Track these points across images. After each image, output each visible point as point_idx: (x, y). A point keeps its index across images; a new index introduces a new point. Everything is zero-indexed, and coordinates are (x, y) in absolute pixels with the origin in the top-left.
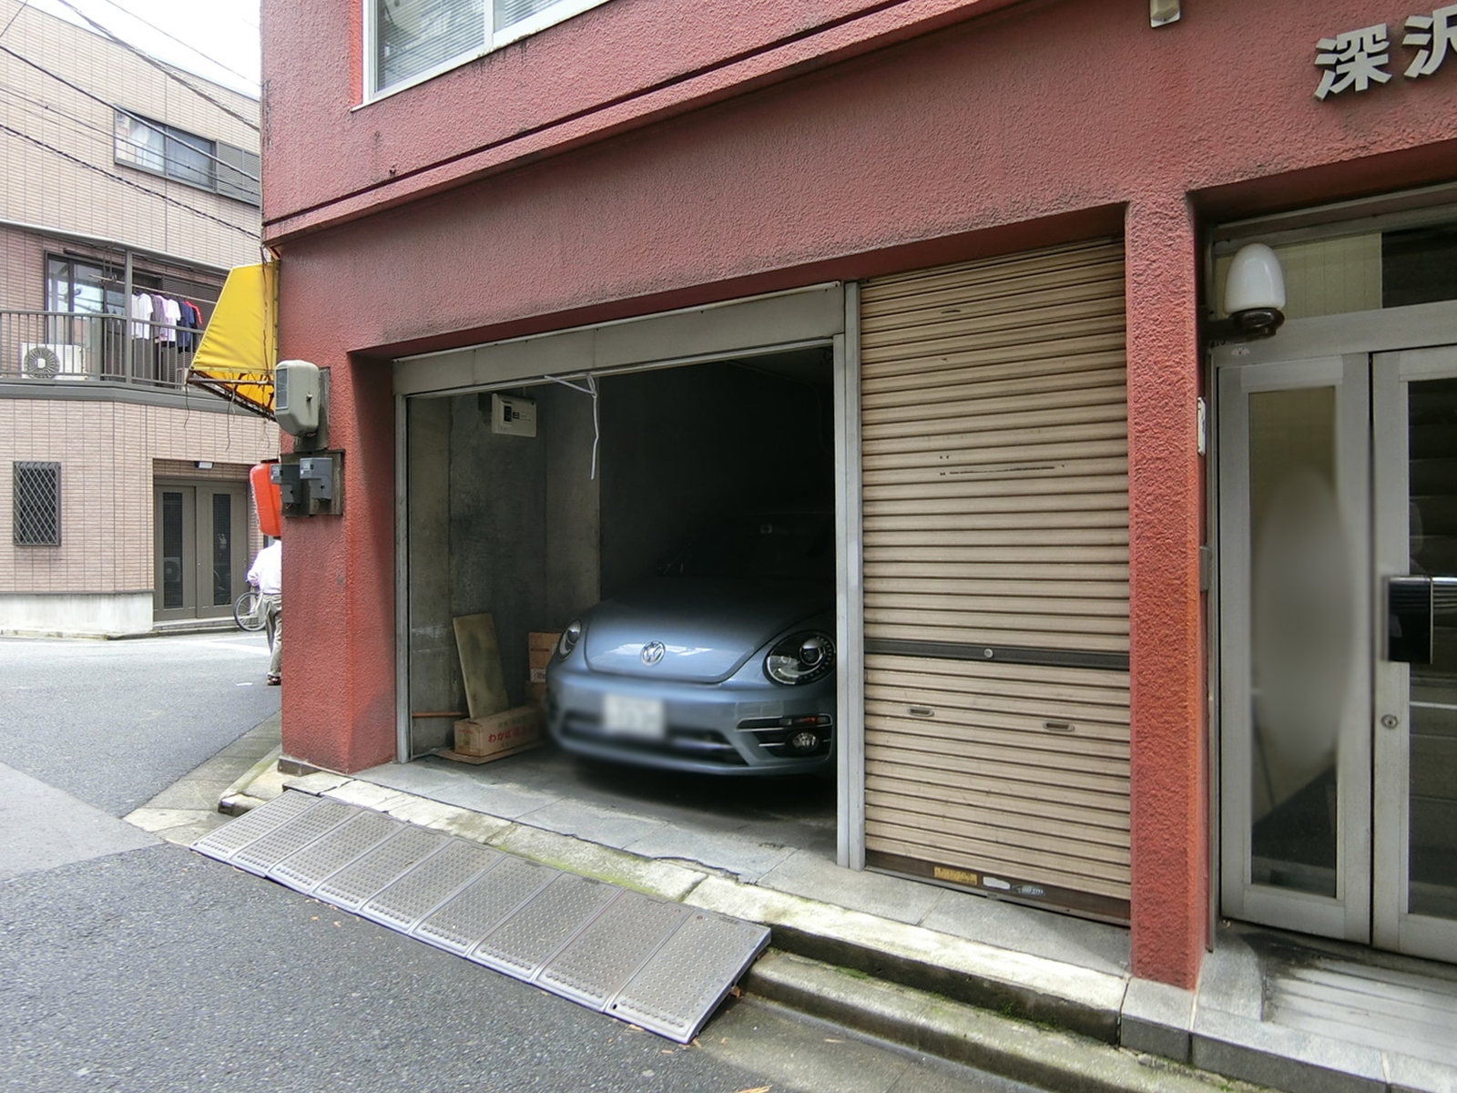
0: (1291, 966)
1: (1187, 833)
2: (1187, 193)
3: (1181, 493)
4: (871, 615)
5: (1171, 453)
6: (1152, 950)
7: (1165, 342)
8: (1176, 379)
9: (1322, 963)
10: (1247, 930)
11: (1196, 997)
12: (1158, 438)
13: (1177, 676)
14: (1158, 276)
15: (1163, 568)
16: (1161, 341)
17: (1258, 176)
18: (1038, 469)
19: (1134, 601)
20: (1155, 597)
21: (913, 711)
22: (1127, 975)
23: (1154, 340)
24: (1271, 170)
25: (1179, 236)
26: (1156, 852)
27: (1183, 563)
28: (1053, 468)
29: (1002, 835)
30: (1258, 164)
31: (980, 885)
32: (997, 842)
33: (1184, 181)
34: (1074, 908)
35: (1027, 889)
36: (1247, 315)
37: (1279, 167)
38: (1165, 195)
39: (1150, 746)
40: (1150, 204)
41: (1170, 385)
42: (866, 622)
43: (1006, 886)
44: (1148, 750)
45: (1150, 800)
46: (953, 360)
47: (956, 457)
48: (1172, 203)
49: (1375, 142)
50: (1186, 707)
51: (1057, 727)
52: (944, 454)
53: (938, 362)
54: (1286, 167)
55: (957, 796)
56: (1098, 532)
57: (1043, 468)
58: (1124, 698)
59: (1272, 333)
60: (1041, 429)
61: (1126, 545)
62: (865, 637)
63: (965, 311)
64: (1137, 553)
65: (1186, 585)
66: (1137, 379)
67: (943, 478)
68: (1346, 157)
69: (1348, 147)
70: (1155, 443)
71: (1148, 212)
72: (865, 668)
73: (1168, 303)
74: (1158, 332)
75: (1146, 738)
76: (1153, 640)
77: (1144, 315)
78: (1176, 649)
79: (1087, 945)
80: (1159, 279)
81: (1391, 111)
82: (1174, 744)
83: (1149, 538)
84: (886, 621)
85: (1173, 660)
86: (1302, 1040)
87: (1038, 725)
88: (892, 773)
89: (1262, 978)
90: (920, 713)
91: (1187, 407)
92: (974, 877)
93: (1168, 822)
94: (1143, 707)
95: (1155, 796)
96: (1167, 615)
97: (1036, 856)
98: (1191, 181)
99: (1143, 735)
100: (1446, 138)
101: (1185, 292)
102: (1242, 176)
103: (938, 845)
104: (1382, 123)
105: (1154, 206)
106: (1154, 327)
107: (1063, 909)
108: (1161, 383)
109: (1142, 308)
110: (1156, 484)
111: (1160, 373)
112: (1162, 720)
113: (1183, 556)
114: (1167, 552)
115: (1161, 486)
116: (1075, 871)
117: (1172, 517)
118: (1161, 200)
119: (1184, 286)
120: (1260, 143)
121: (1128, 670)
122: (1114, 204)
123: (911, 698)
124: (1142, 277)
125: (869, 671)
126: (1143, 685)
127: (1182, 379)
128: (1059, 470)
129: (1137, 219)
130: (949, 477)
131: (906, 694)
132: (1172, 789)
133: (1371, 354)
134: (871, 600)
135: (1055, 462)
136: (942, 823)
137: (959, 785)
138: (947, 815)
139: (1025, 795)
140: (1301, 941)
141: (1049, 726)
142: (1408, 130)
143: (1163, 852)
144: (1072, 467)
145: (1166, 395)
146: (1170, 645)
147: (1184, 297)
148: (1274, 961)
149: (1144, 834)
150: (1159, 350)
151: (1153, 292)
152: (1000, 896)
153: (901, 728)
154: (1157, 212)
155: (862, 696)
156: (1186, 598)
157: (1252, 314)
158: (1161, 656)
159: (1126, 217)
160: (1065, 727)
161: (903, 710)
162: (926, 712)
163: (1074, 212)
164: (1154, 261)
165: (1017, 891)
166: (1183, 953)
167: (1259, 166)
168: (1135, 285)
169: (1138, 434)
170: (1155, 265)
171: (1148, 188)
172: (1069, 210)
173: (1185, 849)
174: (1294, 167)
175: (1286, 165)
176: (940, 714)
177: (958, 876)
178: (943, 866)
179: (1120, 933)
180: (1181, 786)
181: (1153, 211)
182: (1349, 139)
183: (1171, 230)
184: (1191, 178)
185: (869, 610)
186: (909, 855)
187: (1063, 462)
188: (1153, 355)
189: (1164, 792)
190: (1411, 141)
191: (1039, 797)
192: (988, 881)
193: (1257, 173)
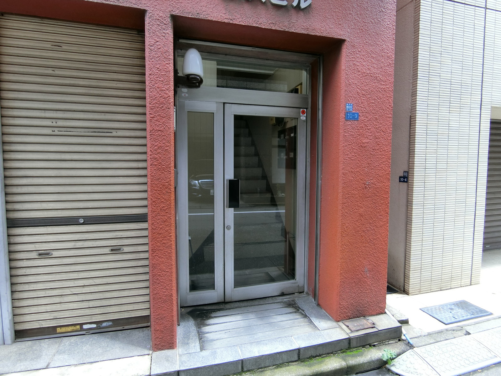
0: (205, 320)
1: (172, 287)
2: (171, 15)
3: (169, 146)
4: (10, 207)
5: (164, 128)
6: (160, 338)
7: (162, 79)
8: (166, 96)
9: (213, 315)
10: (189, 309)
11: (177, 351)
12: (159, 121)
13: (168, 224)
14: (159, 49)
15: (161, 178)
16: (160, 78)
17: (197, 17)
18: (105, 132)
19: (150, 193)
20: (159, 191)
21: (40, 255)
22: (151, 352)
23: (158, 77)
24: (201, 17)
25: (168, 33)
26: (160, 298)
27: (170, 176)
28: (112, 133)
29: (91, 304)
30: (197, 12)
31: (82, 329)
32: (89, 308)
33: (169, 9)
34: (126, 325)
35: (104, 324)
36: (191, 76)
37: (204, 17)
38: (162, 12)
39: (157, 254)
40: (156, 15)
41: (164, 98)
42: (7, 211)
43: (94, 326)
44: (156, 257)
45: (158, 277)
46: (58, 72)
47: (60, 123)
48: (165, 17)
49: (235, 19)
50: (171, 236)
51: (115, 250)
52: (54, 121)
53: (50, 71)
54: (207, 18)
55: (67, 291)
56: (133, 162)
57: (107, 132)
58: (145, 233)
59: (199, 86)
60: (106, 114)
61: (146, 168)
62: (8, 219)
63: (65, 47)
64: (151, 171)
65: (171, 185)
66: (150, 94)
67: (54, 133)
68: (226, 21)
69: (226, 17)
70: (158, 123)
71: (155, 18)
72: (8, 236)
73: (163, 62)
74: (159, 74)
75: (156, 251)
76: (158, 209)
77: (153, 65)
78: (167, 212)
79: (132, 343)
80: (159, 50)
81: (239, 9)
82: (167, 252)
83: (156, 165)
84: (21, 209)
85: (166, 217)
86: (214, 354)
87: (107, 250)
88: (29, 288)
89: (197, 329)
90: (44, 255)
91: (171, 109)
92: (78, 327)
93: (165, 285)
94: (154, 238)
95: (160, 275)
96: (164, 198)
97: (108, 309)
98: (172, 10)
99: (154, 250)
100: (254, 26)
101: (170, 59)
102: (191, 16)
103: (58, 317)
104: (236, 13)
105: (158, 16)
106: (158, 71)
107: (121, 328)
108: (160, 97)
109: (153, 62)
110: (159, 141)
111: (160, 92)
112: (162, 243)
113: (169, 173)
114: (163, 171)
115: (161, 143)
116: (126, 310)
117: (165, 156)
118: (161, 15)
119: (170, 56)
120: (198, 4)
121: (147, 221)
122: (140, 9)
123: (39, 248)
124: (152, 47)
125: (11, 237)
126: (154, 229)
127: (169, 96)
128: (114, 133)
129: (150, 19)
130: (57, 133)
131: (35, 246)
132: (166, 271)
133: (224, 103)
134: (10, 198)
135: (113, 130)
136: (60, 306)
137: (68, 286)
138: (62, 302)
139: (102, 283)
140: (205, 308)
141: (112, 250)
142: (244, 18)
143: (164, 297)
144: (120, 133)
145: (162, 103)
146: (165, 211)
147: (170, 61)
148: (199, 320)
149: (155, 292)
150: (160, 82)
151: (157, 56)
152: (92, 332)
153: (33, 264)
154: (159, 19)
155: (7, 251)
156: (171, 190)
157: (193, 76)
158: (161, 216)
159: (146, 18)
160: (119, 249)
161: (34, 255)
162: (48, 254)
163: (121, 6)
164: (157, 41)
165: (100, 326)
166: (172, 335)
167: (198, 13)
168: (150, 50)
169: (151, 119)
170: (158, 43)
171: (155, 7)
172: (119, 5)
173: (172, 294)
174: (209, 18)
175: (207, 17)
176: (55, 254)
177: (70, 329)
178: (61, 326)
179: (146, 331)
180: (170, 269)
181: (157, 18)
182: (227, 14)
183: (164, 29)
184: (172, 9)
185: (9, 204)
186: (42, 327)
187: (116, 130)
188: (157, 84)
189: (163, 272)
190: (245, 22)
191: (108, 282)
192: (85, 327)
193: (197, 16)
